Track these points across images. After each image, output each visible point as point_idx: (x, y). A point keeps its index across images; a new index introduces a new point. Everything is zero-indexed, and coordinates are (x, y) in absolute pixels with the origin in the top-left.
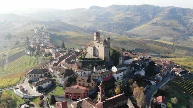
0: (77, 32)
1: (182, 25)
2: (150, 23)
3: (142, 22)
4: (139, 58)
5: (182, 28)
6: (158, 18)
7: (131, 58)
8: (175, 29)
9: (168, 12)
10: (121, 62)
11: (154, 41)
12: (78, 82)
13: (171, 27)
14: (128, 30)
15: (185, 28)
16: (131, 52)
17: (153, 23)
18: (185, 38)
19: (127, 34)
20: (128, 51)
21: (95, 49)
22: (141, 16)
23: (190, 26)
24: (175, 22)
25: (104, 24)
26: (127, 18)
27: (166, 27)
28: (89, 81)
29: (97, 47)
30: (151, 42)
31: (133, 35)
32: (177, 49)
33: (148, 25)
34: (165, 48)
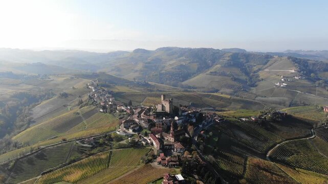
0: (128, 86)
1: (244, 74)
2: (208, 72)
3: (200, 70)
4: (192, 111)
5: (244, 77)
6: (218, 66)
7: (186, 111)
8: (235, 80)
9: (229, 58)
10: (180, 113)
11: (210, 95)
12: (156, 126)
13: (232, 77)
14: (183, 81)
15: (248, 78)
16: (186, 107)
17: (211, 72)
18: (247, 90)
19: (182, 87)
20: (184, 106)
21: (163, 106)
22: (198, 63)
23: (253, 75)
24: (236, 71)
25: (154, 75)
26: (182, 66)
27: (226, 77)
28: (163, 124)
29: (164, 105)
30: (208, 96)
31: (190, 87)
32: (233, 103)
33: (207, 74)
34: (221, 102)
